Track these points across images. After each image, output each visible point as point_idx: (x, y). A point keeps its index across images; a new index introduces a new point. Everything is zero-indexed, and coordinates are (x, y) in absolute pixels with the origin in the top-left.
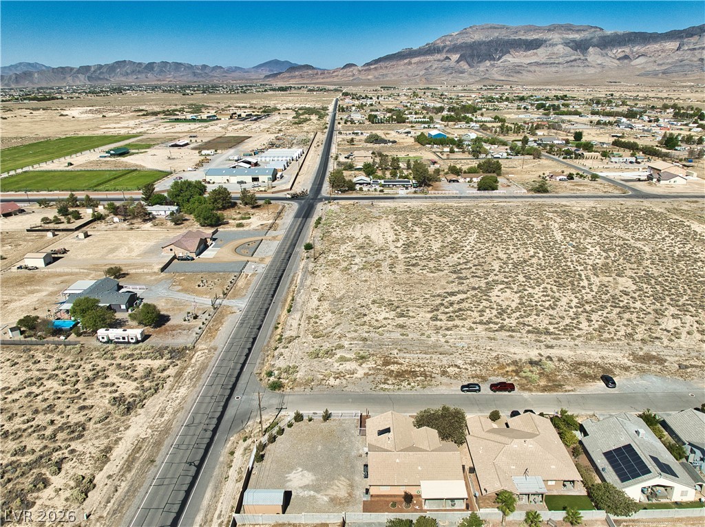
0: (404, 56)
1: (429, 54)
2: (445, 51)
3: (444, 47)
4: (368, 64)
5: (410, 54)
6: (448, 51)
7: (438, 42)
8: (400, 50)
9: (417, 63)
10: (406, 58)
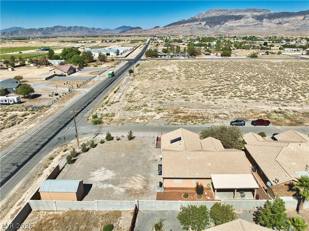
1: (192, 22)
2: (199, 20)
3: (199, 19)
4: (165, 27)
5: (184, 22)
6: (201, 21)
7: (196, 17)
9: (186, 26)
10: (182, 24)
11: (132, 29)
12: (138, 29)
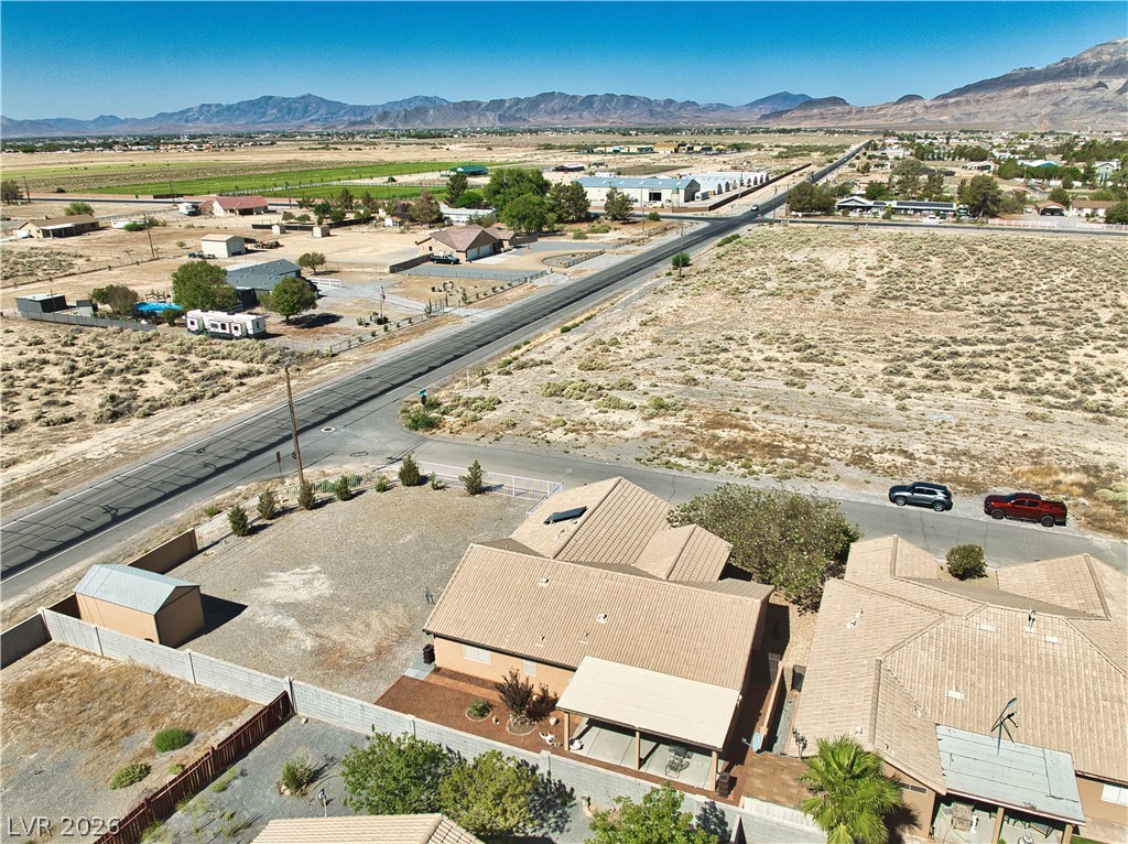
0: (1014, 81)
1: (1065, 77)
2: (1098, 71)
3: (1097, 65)
4: (945, 96)
5: (1030, 77)
6: (1105, 73)
7: (1086, 56)
8: (1008, 72)
9: (1038, 94)
10: (1018, 86)
11: (810, 103)
12: (834, 104)
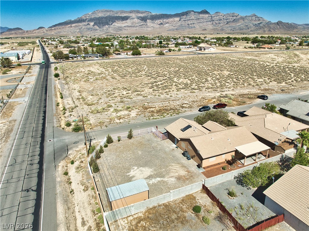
1: (80, 22)
2: (87, 21)
3: (86, 19)
4: (51, 27)
5: (71, 22)
6: (88, 21)
7: (83, 17)
8: (66, 21)
9: (74, 27)
11: (10, 30)
